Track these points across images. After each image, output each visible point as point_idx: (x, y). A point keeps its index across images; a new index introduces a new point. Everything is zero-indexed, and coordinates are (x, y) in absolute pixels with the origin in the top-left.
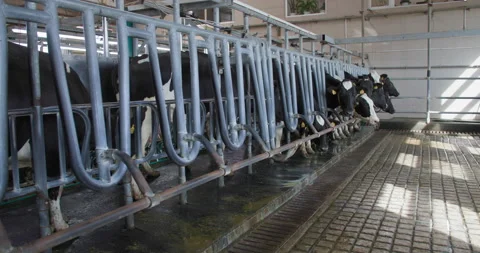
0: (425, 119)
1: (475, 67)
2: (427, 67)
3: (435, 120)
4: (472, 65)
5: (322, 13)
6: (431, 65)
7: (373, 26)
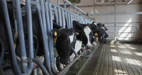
0: (114, 40)
1: (128, 23)
2: (115, 23)
3: (117, 40)
4: (128, 22)
5: (79, 4)
6: (116, 22)
7: (97, 9)
